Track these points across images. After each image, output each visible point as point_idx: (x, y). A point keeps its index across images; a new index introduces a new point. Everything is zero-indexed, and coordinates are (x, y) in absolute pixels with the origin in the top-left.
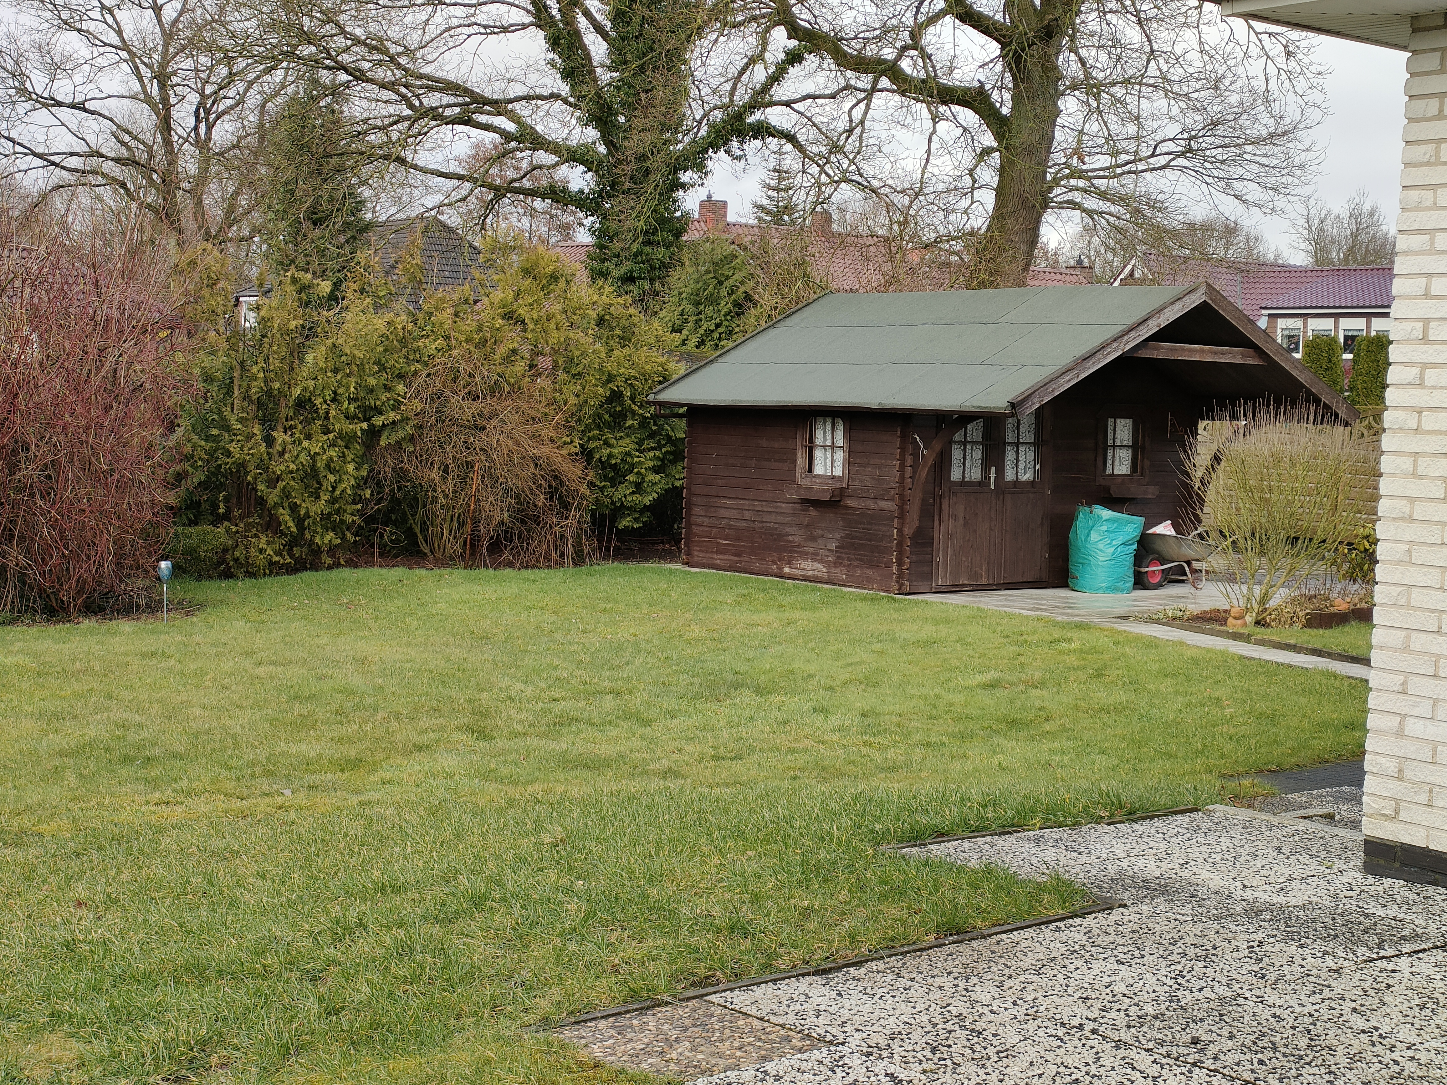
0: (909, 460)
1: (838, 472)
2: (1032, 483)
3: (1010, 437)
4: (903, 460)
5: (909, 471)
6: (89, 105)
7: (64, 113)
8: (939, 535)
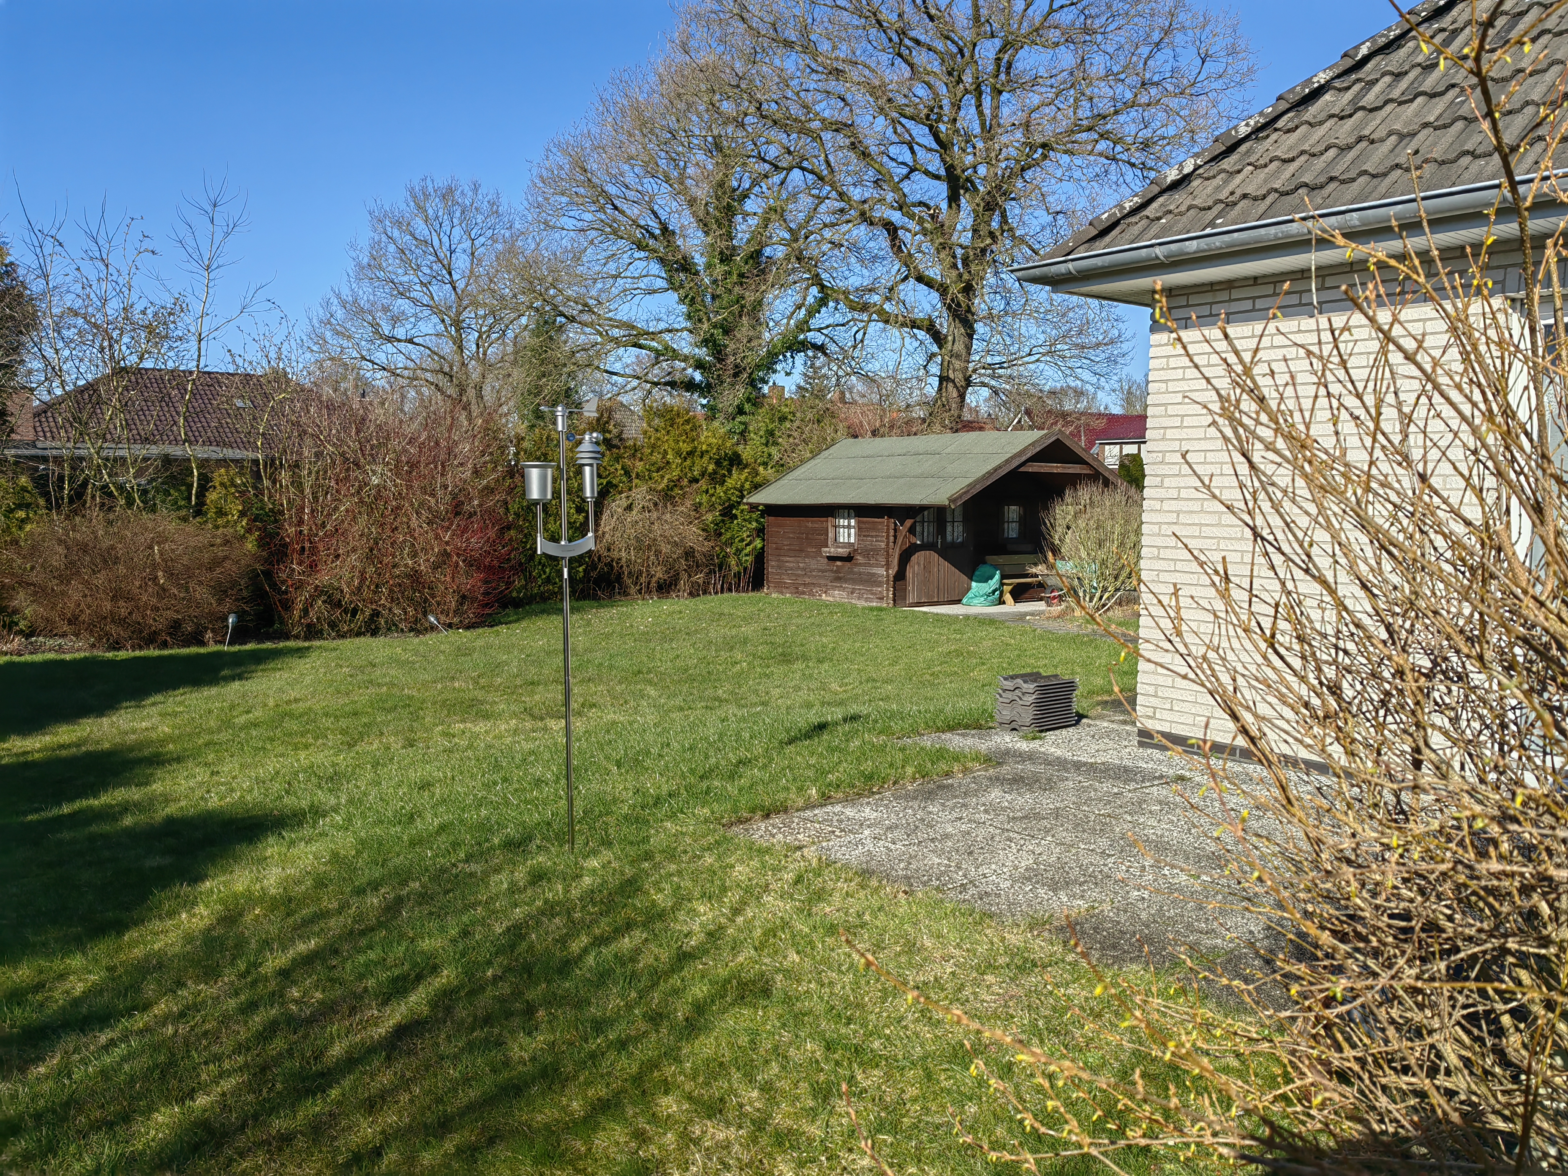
0: (892, 533)
1: (852, 540)
2: (962, 543)
3: (949, 519)
4: (888, 532)
5: (892, 539)
6: (416, 340)
7: (402, 346)
8: (909, 574)
